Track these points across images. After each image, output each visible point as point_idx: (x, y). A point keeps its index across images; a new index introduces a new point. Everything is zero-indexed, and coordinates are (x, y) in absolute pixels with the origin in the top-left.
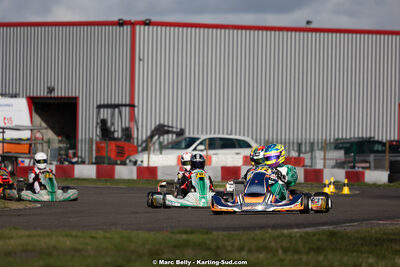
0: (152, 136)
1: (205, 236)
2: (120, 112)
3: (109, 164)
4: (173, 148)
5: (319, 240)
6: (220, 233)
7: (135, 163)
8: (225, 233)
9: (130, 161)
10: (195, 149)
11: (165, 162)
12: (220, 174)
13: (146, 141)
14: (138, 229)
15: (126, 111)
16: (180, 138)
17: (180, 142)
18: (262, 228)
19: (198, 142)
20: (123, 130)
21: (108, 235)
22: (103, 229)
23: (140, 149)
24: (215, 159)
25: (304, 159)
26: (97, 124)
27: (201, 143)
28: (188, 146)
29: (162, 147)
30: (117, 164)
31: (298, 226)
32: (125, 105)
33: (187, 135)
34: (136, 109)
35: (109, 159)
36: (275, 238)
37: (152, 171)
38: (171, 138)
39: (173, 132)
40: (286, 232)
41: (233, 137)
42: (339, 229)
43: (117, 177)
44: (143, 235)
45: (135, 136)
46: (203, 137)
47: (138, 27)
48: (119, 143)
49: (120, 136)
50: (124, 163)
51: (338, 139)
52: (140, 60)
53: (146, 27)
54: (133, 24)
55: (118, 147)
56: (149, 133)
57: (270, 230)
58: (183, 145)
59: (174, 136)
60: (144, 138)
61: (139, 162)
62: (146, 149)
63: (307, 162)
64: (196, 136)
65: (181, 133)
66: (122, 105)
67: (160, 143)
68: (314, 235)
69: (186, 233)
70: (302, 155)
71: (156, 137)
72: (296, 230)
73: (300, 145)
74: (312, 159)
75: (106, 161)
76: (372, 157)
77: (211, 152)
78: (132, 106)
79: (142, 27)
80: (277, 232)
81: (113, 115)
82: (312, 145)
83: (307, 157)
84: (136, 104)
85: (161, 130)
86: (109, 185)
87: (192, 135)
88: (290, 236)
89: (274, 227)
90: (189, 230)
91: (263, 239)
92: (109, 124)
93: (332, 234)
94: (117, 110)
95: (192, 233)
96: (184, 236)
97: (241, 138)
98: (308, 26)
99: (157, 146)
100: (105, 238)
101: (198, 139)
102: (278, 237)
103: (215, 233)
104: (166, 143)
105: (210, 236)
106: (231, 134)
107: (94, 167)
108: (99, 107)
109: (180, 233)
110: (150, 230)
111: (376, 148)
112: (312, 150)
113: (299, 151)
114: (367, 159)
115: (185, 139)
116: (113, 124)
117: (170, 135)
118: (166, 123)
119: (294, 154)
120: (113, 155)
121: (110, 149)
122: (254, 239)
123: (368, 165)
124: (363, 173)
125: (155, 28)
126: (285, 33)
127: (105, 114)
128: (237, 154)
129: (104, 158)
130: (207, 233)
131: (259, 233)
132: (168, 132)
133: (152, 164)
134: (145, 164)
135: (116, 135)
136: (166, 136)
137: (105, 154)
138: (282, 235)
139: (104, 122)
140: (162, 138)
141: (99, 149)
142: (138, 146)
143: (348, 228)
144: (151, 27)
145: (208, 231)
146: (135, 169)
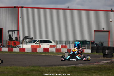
0: (24, 40)
1: (39, 68)
2: (15, 33)
3: (12, 47)
4: (30, 43)
5: (71, 69)
6: (43, 67)
7: (19, 47)
8: (44, 67)
9: (18, 47)
10: (36, 43)
11: (27, 47)
12: (43, 50)
13: (22, 41)
14: (20, 66)
15: (16, 32)
16: (32, 40)
17: (32, 41)
18: (55, 66)
19: (37, 41)
20: (15, 38)
21: (11, 68)
22: (9, 66)
23: (20, 43)
24: (42, 46)
25: (67, 46)
26: (8, 36)
27: (37, 42)
28: (34, 42)
29: (27, 43)
30: (14, 47)
31: (65, 65)
32: (16, 31)
33: (34, 39)
34: (19, 32)
35: (11, 46)
36: (59, 68)
37: (24, 49)
38: (29, 40)
39: (30, 38)
40: (62, 67)
41: (47, 40)
42: (77, 66)
43: (14, 51)
44: (21, 67)
45: (19, 39)
46: (38, 40)
47: (20, 8)
48: (14, 41)
49: (14, 39)
50: (16, 47)
51: (77, 40)
52: (20, 18)
53: (22, 8)
54: (18, 8)
55: (14, 42)
56: (23, 39)
57: (57, 66)
58: (33, 42)
59: (30, 39)
60: (21, 40)
61: (20, 47)
62: (22, 43)
63: (68, 47)
64: (36, 39)
65: (32, 38)
66: (15, 31)
67: (26, 41)
68: (70, 68)
69: (33, 67)
70: (66, 45)
71: (25, 40)
72: (65, 66)
73: (66, 42)
74: (69, 46)
75: (11, 47)
76: (86, 46)
77: (40, 44)
78: (18, 31)
79: (21, 8)
80: (59, 67)
81: (13, 33)
82: (69, 42)
83: (68, 45)
84: (19, 30)
85: (26, 38)
86: (11, 53)
87: (35, 39)
88: (63, 68)
89: (59, 65)
90: (34, 66)
91: (55, 69)
92: (11, 36)
93: (75, 67)
94: (14, 32)
95: (35, 67)
96: (33, 68)
97: (49, 40)
98: (68, 8)
99: (25, 42)
100: (10, 68)
101: (37, 40)
102: (60, 68)
103: (42, 67)
104: (28, 41)
105: (40, 68)
106: (46, 39)
107: (7, 48)
108: (9, 31)
109: (32, 67)
110: (23, 66)
111: (87, 43)
112: (69, 44)
113: (66, 44)
114: (85, 46)
115: (33, 40)
116: (12, 36)
117: (29, 39)
118: (28, 36)
119: (64, 45)
120: (12, 45)
121: (12, 43)
122: (53, 69)
123: (85, 48)
124: (84, 50)
125: (25, 9)
126: (62, 10)
127: (10, 33)
128: (48, 44)
129: (10, 46)
130: (39, 67)
131: (54, 67)
132: (28, 38)
133: (24, 47)
134: (22, 47)
135: (13, 39)
136: (28, 39)
137: (10, 45)
138: (61, 67)
139: (10, 35)
140: (26, 40)
141: (8, 43)
142: (20, 42)
143: (80, 66)
144: (23, 8)
145: (40, 66)
146: (19, 48)
